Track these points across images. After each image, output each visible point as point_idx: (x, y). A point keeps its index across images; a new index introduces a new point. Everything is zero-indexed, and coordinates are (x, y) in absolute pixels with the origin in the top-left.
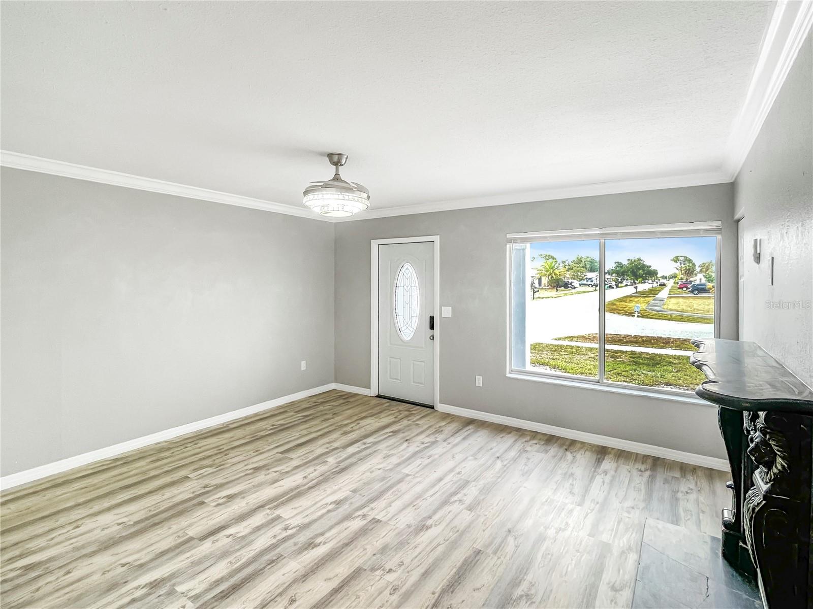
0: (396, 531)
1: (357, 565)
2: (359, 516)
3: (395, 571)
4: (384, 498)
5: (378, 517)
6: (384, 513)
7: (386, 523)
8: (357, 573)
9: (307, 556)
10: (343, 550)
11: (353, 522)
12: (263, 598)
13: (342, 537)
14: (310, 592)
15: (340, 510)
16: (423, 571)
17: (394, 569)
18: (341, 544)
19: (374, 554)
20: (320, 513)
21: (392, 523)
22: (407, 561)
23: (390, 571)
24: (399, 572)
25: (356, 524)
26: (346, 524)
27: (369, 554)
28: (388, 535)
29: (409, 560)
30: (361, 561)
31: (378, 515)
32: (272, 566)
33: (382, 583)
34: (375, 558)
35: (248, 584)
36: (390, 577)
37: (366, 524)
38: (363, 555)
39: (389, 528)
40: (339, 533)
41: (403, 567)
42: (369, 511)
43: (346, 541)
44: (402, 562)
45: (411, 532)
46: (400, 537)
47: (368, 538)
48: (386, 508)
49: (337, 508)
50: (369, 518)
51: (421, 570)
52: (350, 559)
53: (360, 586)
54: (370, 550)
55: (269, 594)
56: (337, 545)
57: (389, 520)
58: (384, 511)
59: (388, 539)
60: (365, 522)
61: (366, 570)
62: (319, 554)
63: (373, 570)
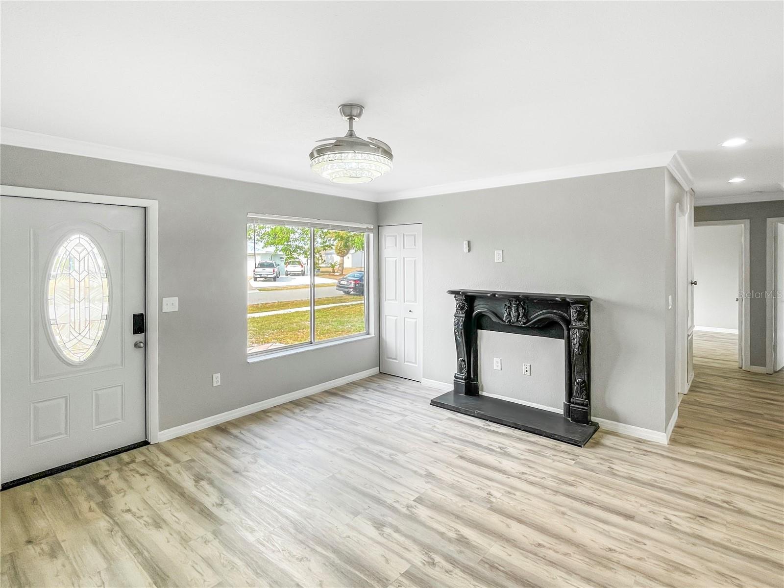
12: (545, 566)
32: (500, 565)
35: (529, 580)
55: (537, 562)
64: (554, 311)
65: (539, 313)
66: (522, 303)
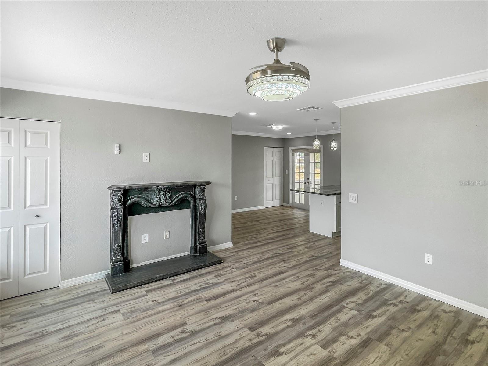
0: (242, 319)
1: (270, 306)
2: (262, 336)
3: (252, 300)
4: (238, 349)
5: (249, 332)
6: (243, 335)
7: (245, 326)
8: (270, 303)
9: (296, 315)
10: (276, 314)
11: (267, 331)
13: (276, 322)
14: (292, 300)
15: (275, 344)
16: (240, 298)
17: (252, 301)
18: (277, 318)
19: (259, 309)
20: (291, 345)
21: (242, 325)
22: (244, 303)
23: (254, 301)
24: (251, 300)
25: (266, 330)
26: (272, 331)
27: (262, 310)
28: (248, 318)
29: (243, 303)
30: (267, 307)
31: (249, 334)
33: (260, 297)
34: (260, 308)
36: (256, 298)
37: (259, 328)
38: (265, 310)
39: (245, 322)
40: (277, 325)
41: (248, 301)
42: (254, 338)
43: (274, 319)
44: (247, 303)
45: (233, 317)
46: (242, 315)
47: (261, 318)
48: (240, 339)
49: (277, 347)
50: (255, 332)
51: (240, 299)
52: (273, 309)
53: (270, 298)
54: (261, 312)
56: (279, 318)
57: (242, 328)
58: (243, 336)
59: (250, 315)
60: (259, 330)
61: (266, 303)
62: (289, 315)
63: (262, 303)
64: (187, 192)
65: (178, 195)
66: (168, 190)
